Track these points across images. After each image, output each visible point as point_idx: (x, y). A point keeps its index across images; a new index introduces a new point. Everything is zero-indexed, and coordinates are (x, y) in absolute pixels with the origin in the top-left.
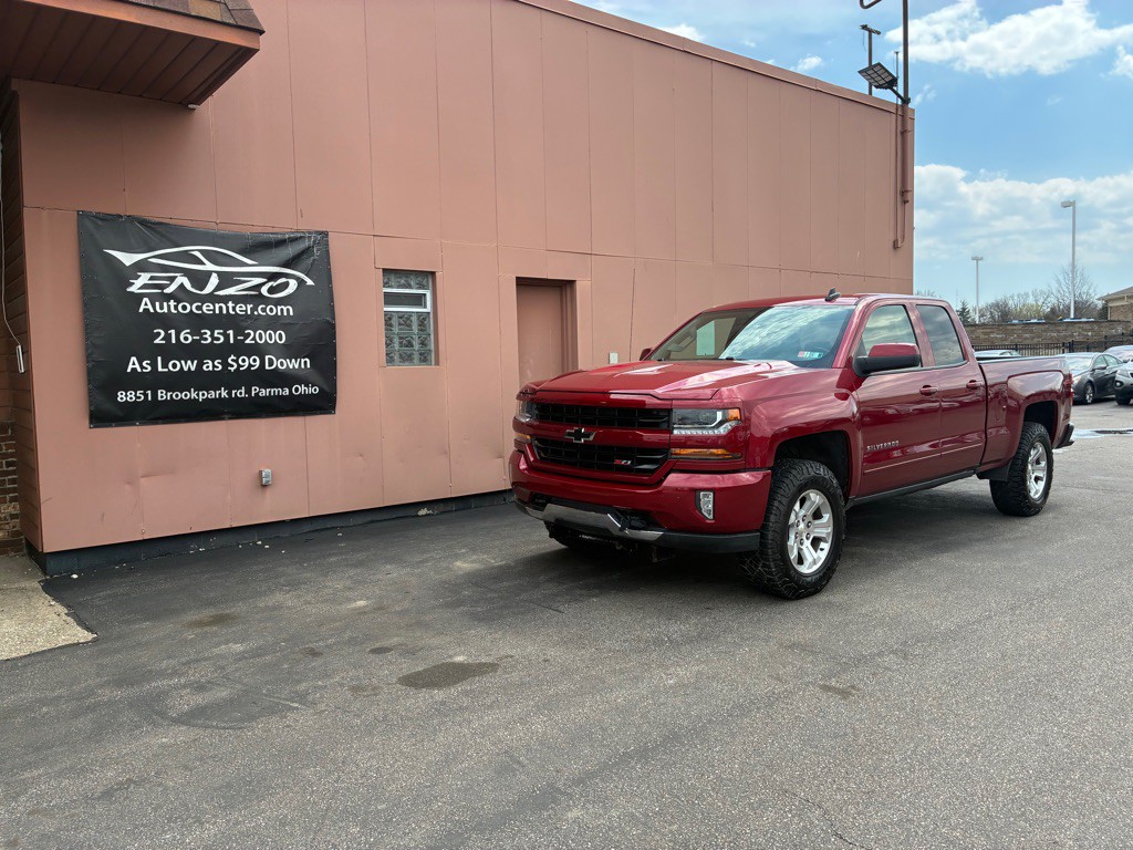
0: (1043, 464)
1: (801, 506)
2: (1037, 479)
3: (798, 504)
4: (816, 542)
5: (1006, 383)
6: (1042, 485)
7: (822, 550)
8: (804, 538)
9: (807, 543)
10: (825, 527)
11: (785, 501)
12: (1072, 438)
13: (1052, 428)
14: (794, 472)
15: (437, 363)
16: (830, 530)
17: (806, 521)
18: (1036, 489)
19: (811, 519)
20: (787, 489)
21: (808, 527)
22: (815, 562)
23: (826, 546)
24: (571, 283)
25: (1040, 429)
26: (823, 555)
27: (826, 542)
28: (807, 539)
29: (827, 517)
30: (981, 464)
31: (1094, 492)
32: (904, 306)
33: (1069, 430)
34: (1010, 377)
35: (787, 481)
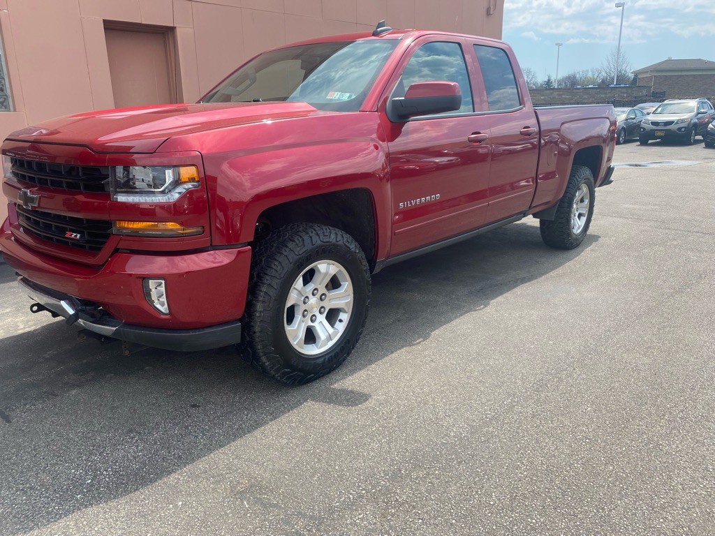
0: (587, 201)
1: (306, 282)
2: (580, 215)
3: (300, 281)
4: (332, 316)
5: (559, 130)
6: (584, 219)
7: (341, 321)
8: (317, 313)
9: (322, 318)
10: (344, 298)
11: (276, 283)
12: (612, 178)
13: (595, 170)
14: (291, 245)
15: (15, 110)
16: (350, 299)
17: (318, 296)
18: (578, 224)
19: (324, 291)
20: (279, 268)
21: (321, 299)
22: (330, 338)
23: (345, 317)
24: (172, 30)
25: (586, 172)
26: (341, 327)
27: (345, 312)
28: (321, 313)
29: (347, 286)
30: (530, 208)
31: (624, 221)
32: (459, 44)
33: (610, 171)
34: (563, 124)
35: (281, 258)
